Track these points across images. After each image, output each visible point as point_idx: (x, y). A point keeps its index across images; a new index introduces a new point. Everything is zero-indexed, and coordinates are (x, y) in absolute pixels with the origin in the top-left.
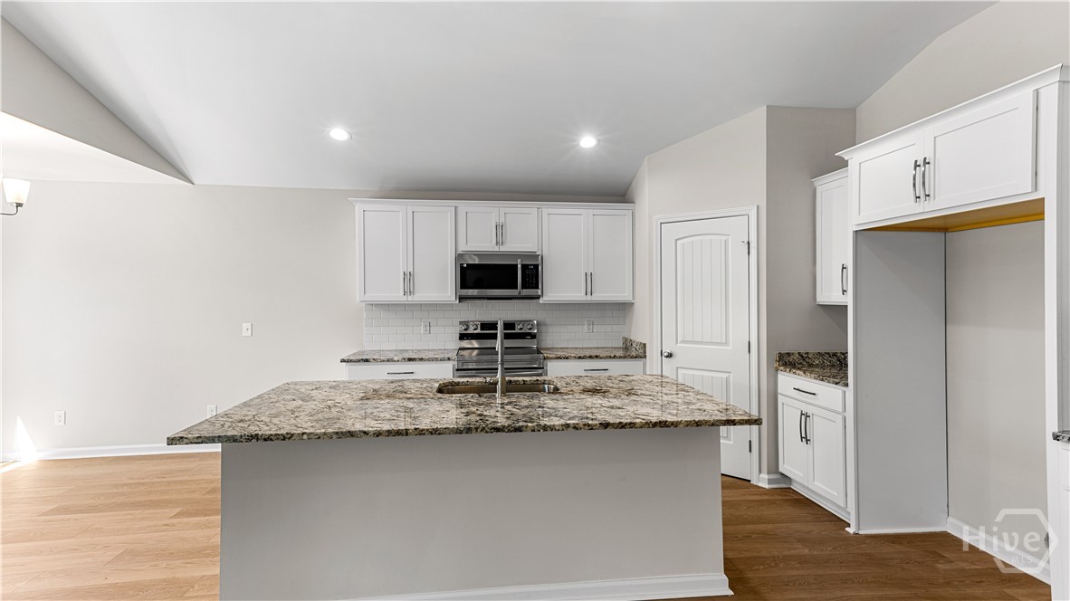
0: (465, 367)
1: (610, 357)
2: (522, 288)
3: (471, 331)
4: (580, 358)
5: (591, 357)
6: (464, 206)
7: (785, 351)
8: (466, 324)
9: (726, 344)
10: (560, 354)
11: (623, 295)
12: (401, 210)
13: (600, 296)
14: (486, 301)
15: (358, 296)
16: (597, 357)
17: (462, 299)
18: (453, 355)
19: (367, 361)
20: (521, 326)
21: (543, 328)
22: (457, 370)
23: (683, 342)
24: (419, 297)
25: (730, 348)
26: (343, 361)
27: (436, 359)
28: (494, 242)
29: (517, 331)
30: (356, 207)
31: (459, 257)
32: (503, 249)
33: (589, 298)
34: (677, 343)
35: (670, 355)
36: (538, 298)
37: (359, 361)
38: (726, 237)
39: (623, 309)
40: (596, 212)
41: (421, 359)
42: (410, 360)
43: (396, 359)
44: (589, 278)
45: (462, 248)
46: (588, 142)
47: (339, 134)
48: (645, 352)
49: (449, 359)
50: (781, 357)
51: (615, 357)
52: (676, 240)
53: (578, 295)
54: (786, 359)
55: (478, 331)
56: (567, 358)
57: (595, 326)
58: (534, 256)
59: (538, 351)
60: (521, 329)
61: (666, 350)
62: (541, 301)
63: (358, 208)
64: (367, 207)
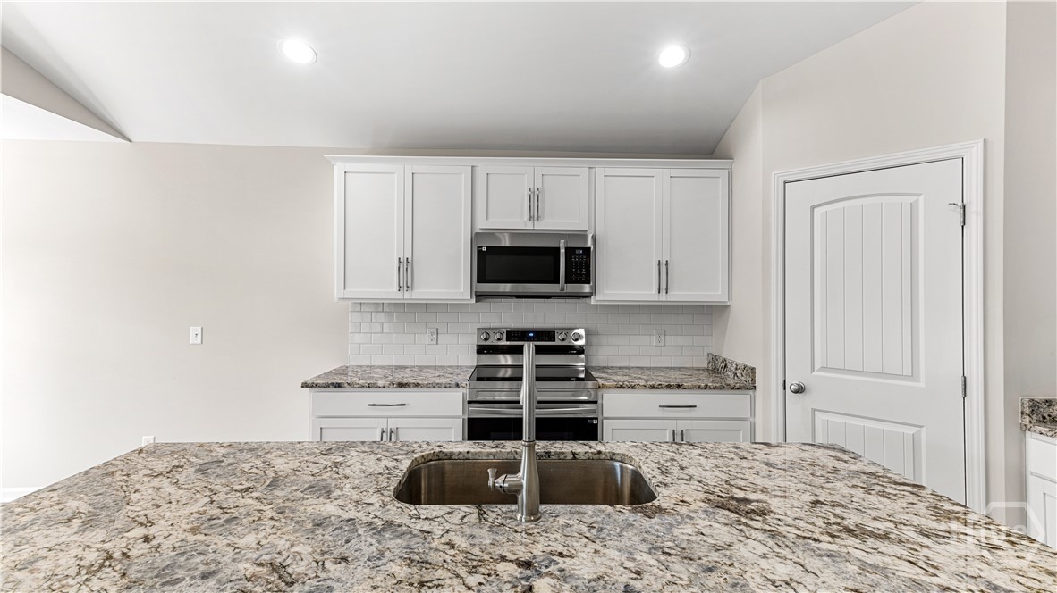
0: (480, 399)
1: (699, 387)
2: (566, 283)
3: (493, 341)
4: (653, 387)
5: (669, 387)
6: (485, 165)
7: (1039, 397)
8: (486, 331)
9: (913, 376)
10: (622, 379)
11: (713, 293)
12: (398, 170)
13: (680, 294)
14: (515, 300)
15: (337, 292)
16: (678, 386)
17: (480, 297)
18: (464, 378)
19: (339, 385)
20: (563, 336)
21: (594, 340)
22: (469, 402)
23: (823, 369)
24: (422, 293)
25: (922, 384)
26: (305, 385)
27: (439, 386)
28: (526, 216)
29: (557, 342)
30: (335, 167)
31: (476, 237)
32: (539, 226)
33: (663, 297)
34: (813, 370)
35: (800, 390)
36: (588, 296)
37: (328, 386)
38: (913, 199)
39: (710, 314)
40: (675, 172)
41: (417, 385)
42: (401, 385)
43: (380, 383)
44: (664, 268)
45: (482, 224)
46: (671, 56)
47: (297, 51)
48: (753, 381)
49: (457, 385)
50: (1035, 406)
51: (706, 387)
52: (813, 208)
53: (647, 293)
54: (1045, 411)
55: (504, 342)
56: (633, 388)
57: (668, 338)
58: (581, 235)
59: (589, 377)
60: (563, 340)
61: (793, 381)
62: (593, 301)
63: (339, 169)
64: (350, 167)
